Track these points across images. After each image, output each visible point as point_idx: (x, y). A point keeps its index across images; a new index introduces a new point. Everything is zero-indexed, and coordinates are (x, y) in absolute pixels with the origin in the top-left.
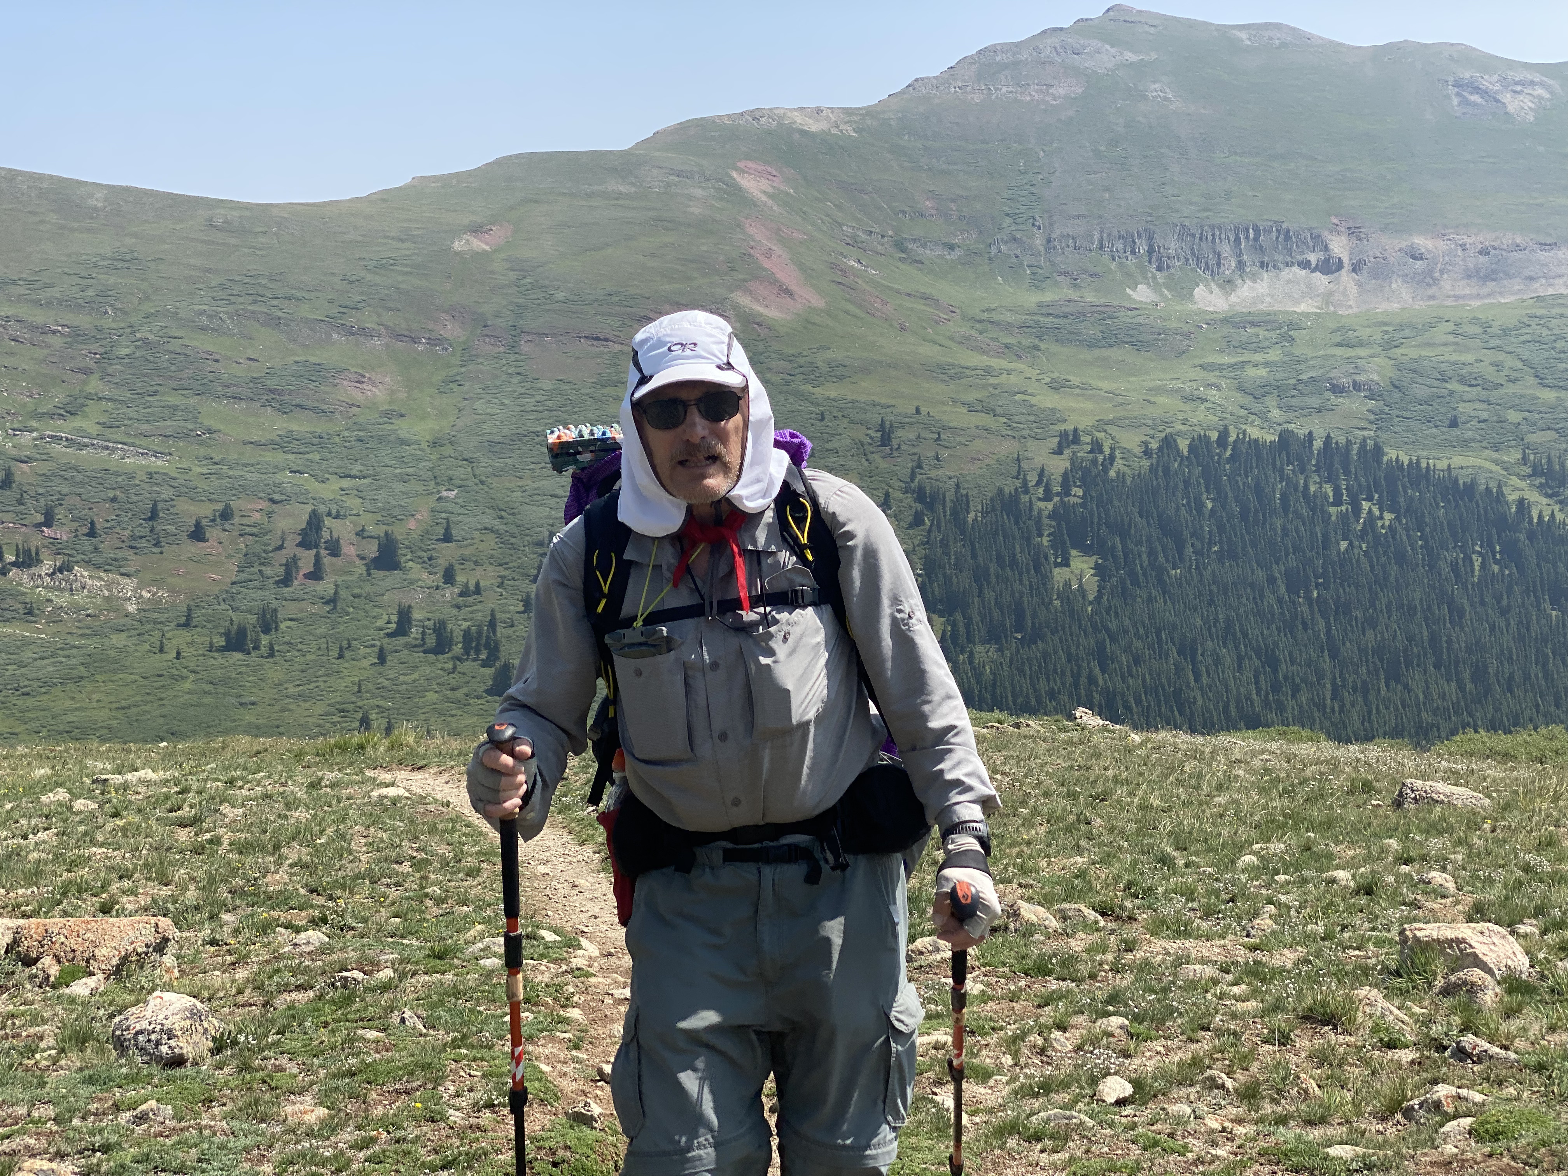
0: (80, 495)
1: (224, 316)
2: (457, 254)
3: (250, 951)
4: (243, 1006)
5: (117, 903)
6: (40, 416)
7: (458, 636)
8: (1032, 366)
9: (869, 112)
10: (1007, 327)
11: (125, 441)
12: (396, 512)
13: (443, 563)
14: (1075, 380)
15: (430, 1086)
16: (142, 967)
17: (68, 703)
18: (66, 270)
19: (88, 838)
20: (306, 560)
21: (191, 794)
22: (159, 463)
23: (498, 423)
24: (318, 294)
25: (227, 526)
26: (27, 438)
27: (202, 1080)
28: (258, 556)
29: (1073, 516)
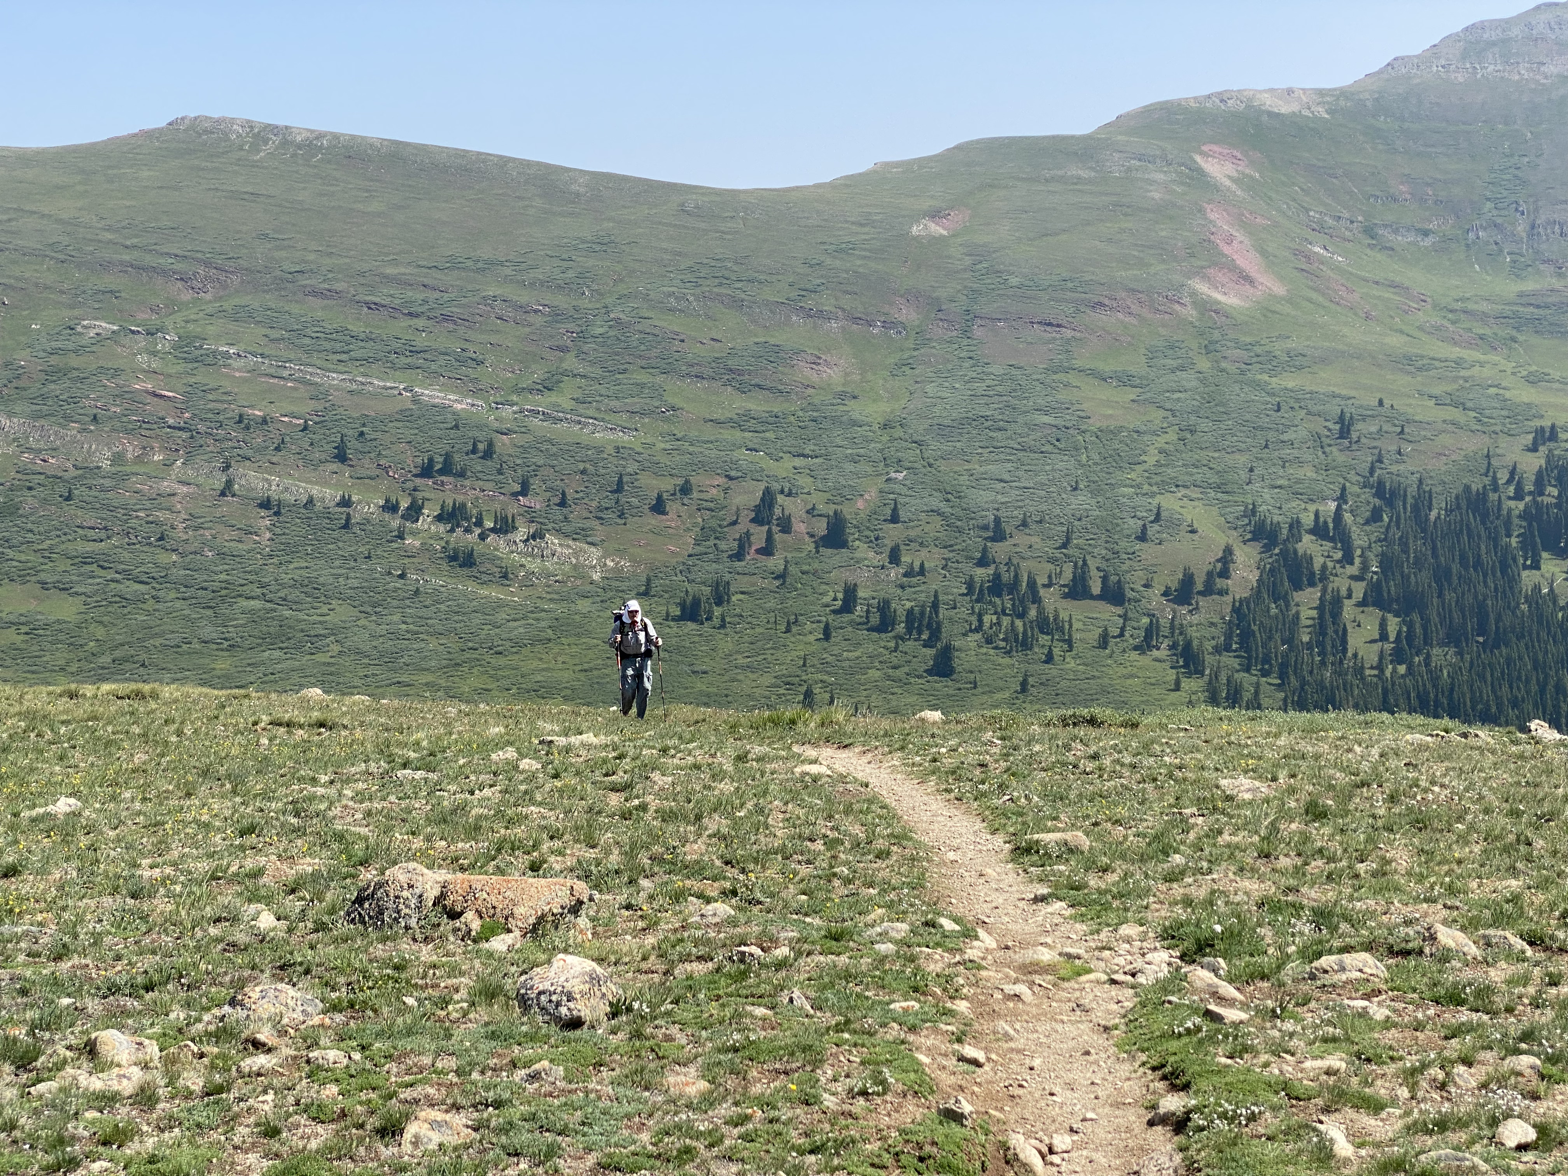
0: (553, 467)
1: (691, 299)
2: (916, 238)
3: (660, 919)
4: (646, 972)
5: (545, 862)
6: (520, 391)
7: (901, 615)
8: (1508, 358)
9: (1343, 93)
10: (1484, 317)
11: (596, 416)
12: (845, 492)
13: (889, 543)
14: (1556, 375)
15: (808, 1068)
16: (556, 928)
17: (536, 663)
18: (549, 253)
19: (528, 797)
20: (759, 535)
21: (628, 760)
22: (626, 438)
23: (948, 407)
24: (780, 277)
25: (686, 501)
26: (507, 412)
27: (595, 1044)
28: (714, 531)
29: (1545, 516)
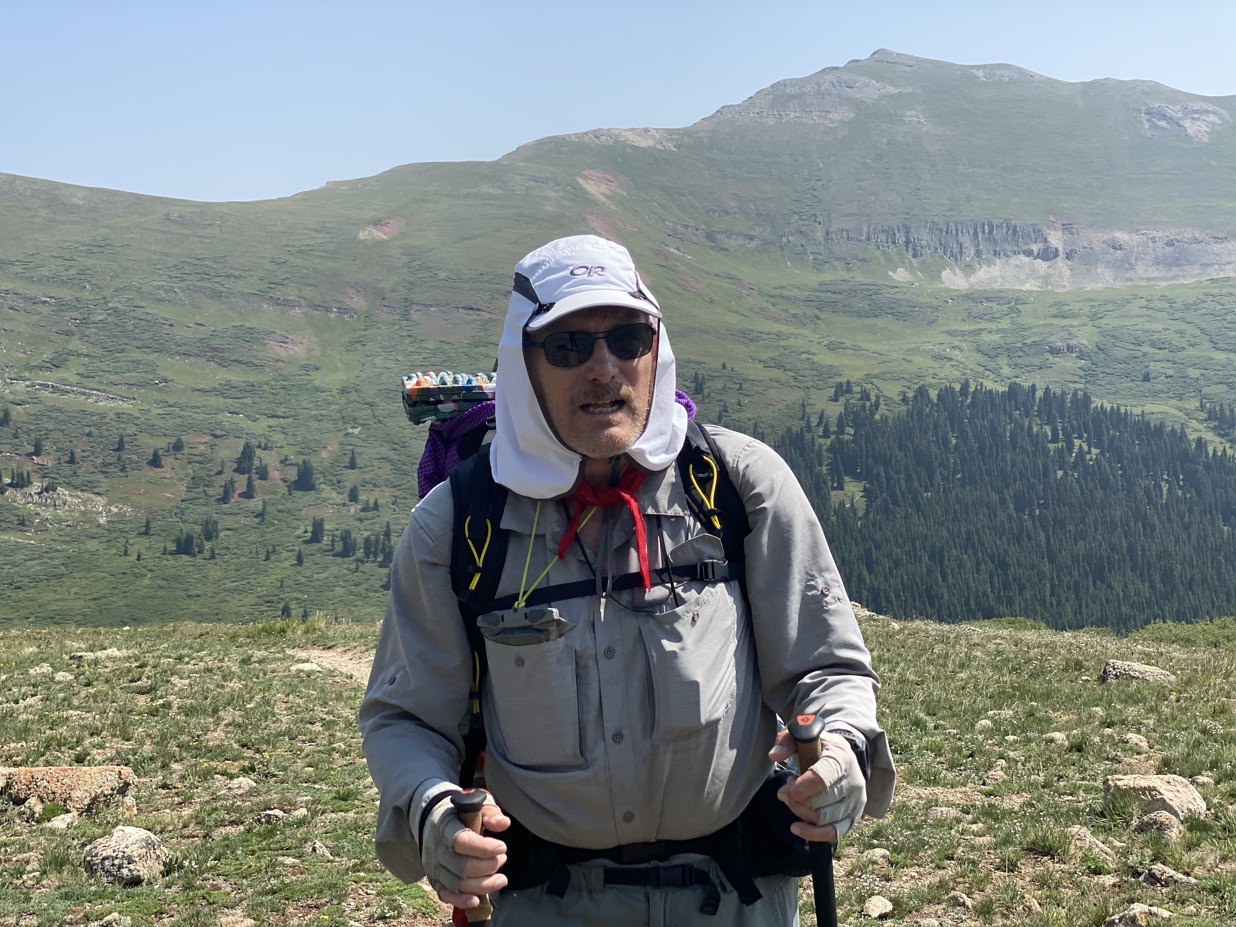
0: (62, 431)
1: (178, 291)
2: (363, 242)
3: (193, 794)
4: (188, 837)
5: (89, 754)
6: (31, 369)
7: (360, 542)
8: (814, 332)
9: (686, 132)
10: (795, 301)
11: (99, 388)
12: (312, 445)
13: (349, 485)
14: (848, 343)
15: (335, 902)
16: (108, 806)
17: (51, 596)
18: (54, 254)
19: (66, 703)
20: (241, 482)
21: (149, 668)
22: (125, 405)
23: (392, 375)
24: (252, 273)
25: (178, 456)
26: (21, 386)
27: (155, 897)
28: (202, 479)
29: (846, 450)
